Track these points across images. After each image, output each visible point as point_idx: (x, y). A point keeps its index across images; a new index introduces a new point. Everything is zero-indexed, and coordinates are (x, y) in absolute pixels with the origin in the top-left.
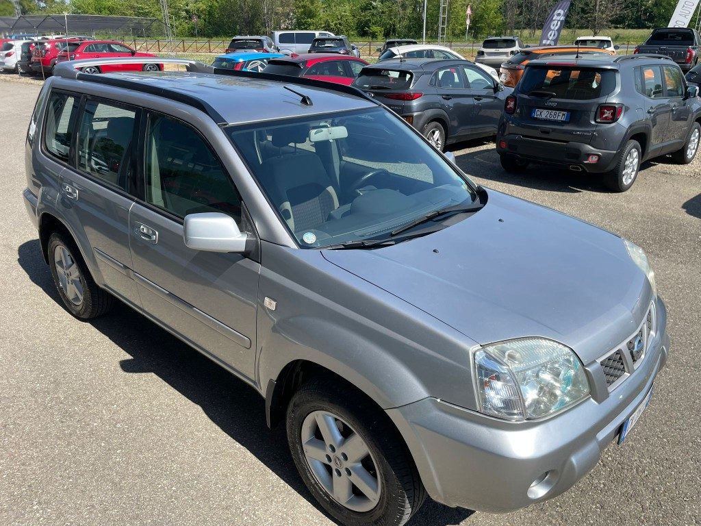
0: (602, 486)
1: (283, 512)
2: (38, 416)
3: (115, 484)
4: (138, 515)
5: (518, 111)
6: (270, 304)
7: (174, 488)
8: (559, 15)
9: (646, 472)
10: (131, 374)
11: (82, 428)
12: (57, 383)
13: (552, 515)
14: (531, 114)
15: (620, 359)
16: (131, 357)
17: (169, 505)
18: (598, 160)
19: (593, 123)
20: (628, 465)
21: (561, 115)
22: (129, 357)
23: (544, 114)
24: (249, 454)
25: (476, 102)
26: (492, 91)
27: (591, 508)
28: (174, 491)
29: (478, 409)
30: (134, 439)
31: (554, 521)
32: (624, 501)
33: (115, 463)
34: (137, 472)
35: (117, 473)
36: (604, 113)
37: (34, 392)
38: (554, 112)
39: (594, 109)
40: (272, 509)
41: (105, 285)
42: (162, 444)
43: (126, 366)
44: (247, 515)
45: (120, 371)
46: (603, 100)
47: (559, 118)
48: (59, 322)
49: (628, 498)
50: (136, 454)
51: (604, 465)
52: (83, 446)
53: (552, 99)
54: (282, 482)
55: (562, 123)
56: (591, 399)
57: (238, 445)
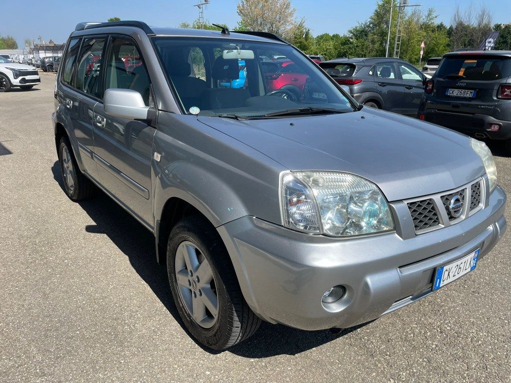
0: (434, 346)
1: (156, 328)
2: (16, 250)
3: (45, 294)
4: (50, 315)
5: (435, 91)
6: (157, 157)
7: (84, 302)
8: (490, 42)
9: (480, 342)
10: (90, 233)
11: (41, 260)
12: (39, 233)
13: (379, 361)
14: (445, 92)
15: (433, 208)
16: (96, 224)
17: (75, 311)
18: (499, 129)
19: (495, 98)
20: (464, 335)
21: (469, 93)
22: (94, 224)
23: (455, 93)
24: (149, 288)
25: (407, 91)
26: (421, 83)
27: (418, 361)
28: (84, 304)
29: (283, 224)
30: (72, 270)
31: (379, 365)
32: (451, 361)
33: (52, 282)
34: (64, 289)
35: (50, 288)
36: (505, 91)
37: (21, 237)
38: (463, 90)
39: (496, 88)
40: (149, 324)
41: (84, 171)
42: (90, 275)
43: (89, 229)
44: (128, 325)
45: (84, 231)
46: (504, 81)
47: (468, 96)
48: (59, 201)
49: (456, 358)
50: (69, 279)
51: (441, 332)
52: (35, 270)
53: (462, 81)
54: (165, 308)
55: (470, 99)
56: (396, 235)
57: (143, 282)
